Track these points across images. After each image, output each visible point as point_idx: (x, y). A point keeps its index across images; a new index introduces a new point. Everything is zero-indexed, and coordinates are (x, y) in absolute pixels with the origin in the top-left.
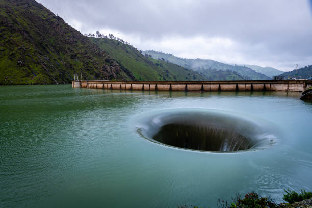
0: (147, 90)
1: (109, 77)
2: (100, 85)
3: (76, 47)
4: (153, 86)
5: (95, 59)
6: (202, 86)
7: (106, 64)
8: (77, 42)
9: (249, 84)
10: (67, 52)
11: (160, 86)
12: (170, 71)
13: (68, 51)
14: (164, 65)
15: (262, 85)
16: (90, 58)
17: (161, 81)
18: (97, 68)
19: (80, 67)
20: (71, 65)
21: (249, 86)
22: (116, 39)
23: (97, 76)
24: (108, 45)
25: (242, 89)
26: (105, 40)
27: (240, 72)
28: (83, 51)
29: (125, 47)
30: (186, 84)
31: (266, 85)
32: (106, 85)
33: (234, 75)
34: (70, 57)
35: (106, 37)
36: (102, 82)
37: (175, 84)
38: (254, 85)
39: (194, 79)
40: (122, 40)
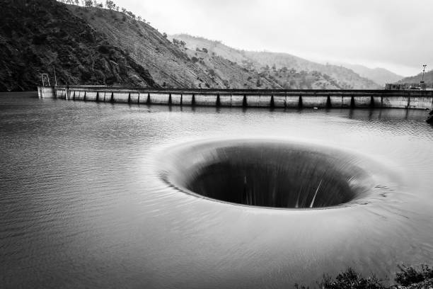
0: (176, 105)
1: (107, 79)
2: (92, 95)
3: (43, 23)
4: (187, 98)
5: (81, 46)
6: (272, 99)
7: (101, 57)
8: (44, 13)
9: (348, 96)
10: (25, 32)
11: (200, 98)
12: (217, 71)
13: (28, 29)
14: (206, 60)
15: (369, 98)
16: (70, 44)
17: (202, 90)
18: (84, 63)
19: (52, 61)
20: (35, 56)
21: (347, 99)
22: (120, 10)
23: (85, 79)
24: (105, 21)
25: (337, 104)
26: (100, 12)
27: (334, 76)
28: (57, 30)
29: (137, 26)
30: (245, 95)
31: (375, 98)
32: (102, 95)
33: (324, 81)
34: (31, 40)
35: (101, 5)
36: (95, 89)
37: (225, 95)
38: (355, 98)
39: (259, 85)
40: (130, 13)
